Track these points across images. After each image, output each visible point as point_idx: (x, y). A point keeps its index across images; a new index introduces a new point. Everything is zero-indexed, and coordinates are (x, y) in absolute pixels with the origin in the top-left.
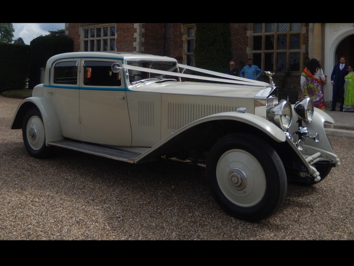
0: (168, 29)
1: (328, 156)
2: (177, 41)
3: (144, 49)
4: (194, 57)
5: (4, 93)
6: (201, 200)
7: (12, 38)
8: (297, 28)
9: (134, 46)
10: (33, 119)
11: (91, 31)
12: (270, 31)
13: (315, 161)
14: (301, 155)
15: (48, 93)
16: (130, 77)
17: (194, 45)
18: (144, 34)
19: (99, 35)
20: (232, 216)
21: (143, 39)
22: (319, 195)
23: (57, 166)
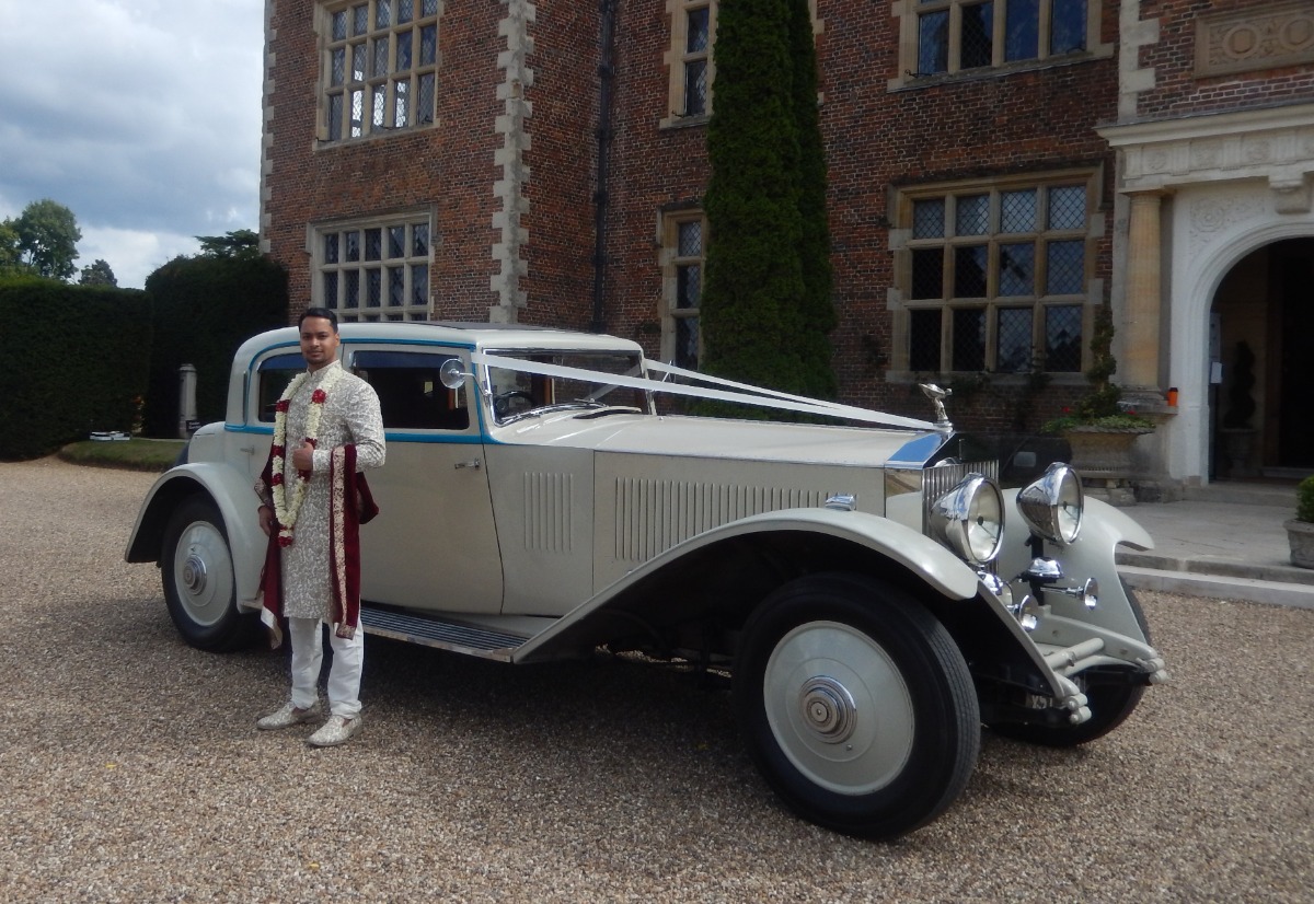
0: (611, 230)
1: (1125, 650)
2: (639, 269)
3: (528, 298)
4: (701, 325)
5: (65, 449)
6: (720, 777)
7: (73, 261)
8: (1072, 218)
9: (493, 288)
10: (194, 531)
11: (348, 241)
12: (972, 230)
13: (1080, 666)
14: (1031, 645)
15: (243, 450)
16: (495, 401)
17: (702, 283)
18: (526, 246)
19: (373, 254)
20: (810, 821)
21: (524, 266)
22: (1100, 775)
23: (273, 673)
